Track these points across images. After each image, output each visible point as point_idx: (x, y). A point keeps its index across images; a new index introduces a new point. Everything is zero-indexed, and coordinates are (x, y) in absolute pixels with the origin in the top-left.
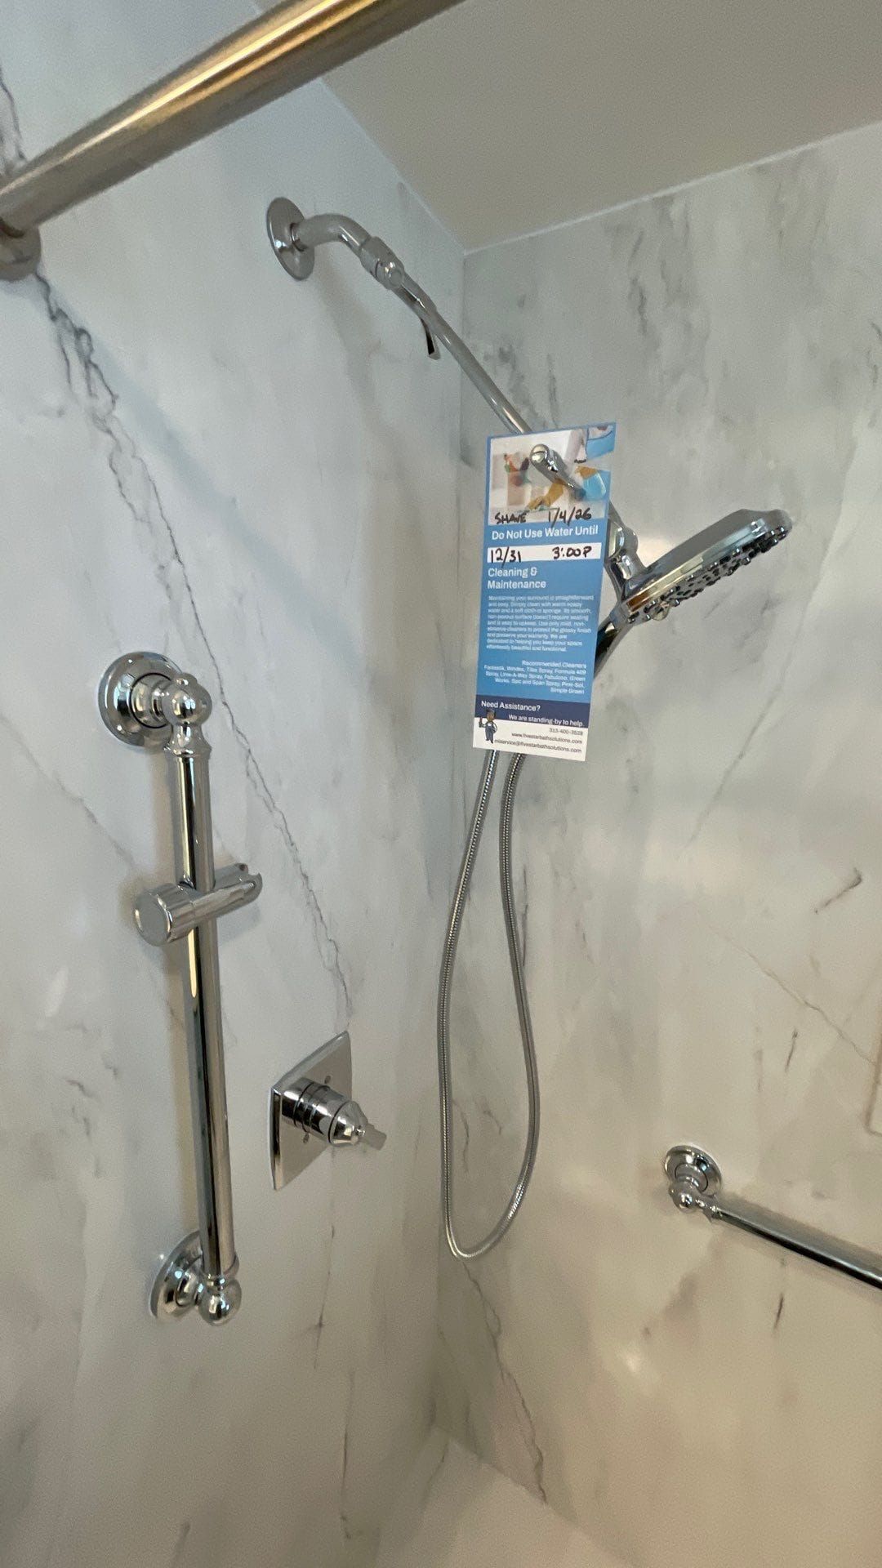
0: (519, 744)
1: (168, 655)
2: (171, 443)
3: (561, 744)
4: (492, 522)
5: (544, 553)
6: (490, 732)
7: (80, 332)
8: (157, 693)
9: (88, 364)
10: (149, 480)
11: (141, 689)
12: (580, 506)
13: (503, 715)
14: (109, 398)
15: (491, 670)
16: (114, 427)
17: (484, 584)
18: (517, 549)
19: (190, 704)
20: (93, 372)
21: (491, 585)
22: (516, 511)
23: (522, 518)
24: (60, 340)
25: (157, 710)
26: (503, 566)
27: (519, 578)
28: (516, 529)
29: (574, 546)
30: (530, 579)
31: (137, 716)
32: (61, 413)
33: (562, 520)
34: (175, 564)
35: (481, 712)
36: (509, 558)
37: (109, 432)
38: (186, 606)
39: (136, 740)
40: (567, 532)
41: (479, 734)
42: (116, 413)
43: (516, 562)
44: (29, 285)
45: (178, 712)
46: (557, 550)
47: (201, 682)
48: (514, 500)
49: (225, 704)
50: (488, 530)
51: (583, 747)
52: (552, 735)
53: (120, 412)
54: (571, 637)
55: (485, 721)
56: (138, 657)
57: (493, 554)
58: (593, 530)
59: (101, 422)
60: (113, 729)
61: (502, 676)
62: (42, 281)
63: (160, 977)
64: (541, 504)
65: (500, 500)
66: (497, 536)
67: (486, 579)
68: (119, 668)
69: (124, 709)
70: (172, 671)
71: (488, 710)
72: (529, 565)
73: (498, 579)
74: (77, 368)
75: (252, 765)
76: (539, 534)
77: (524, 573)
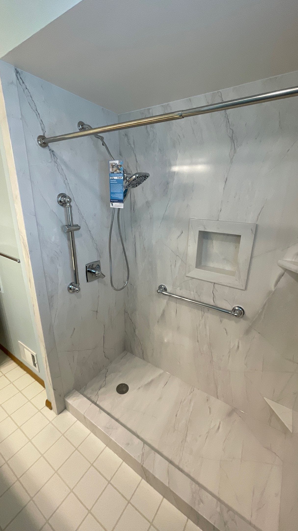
0: (116, 206)
1: (66, 193)
2: (65, 163)
3: (121, 206)
4: (110, 173)
5: (116, 178)
6: (112, 204)
7: (53, 151)
8: (64, 199)
9: (54, 155)
10: (62, 169)
11: (62, 198)
12: (120, 171)
13: (114, 202)
14: (56, 159)
15: (112, 195)
16: (57, 162)
17: (110, 183)
18: (113, 177)
19: (69, 200)
20: (55, 156)
21: (111, 182)
22: (113, 171)
23: (113, 173)
24: (50, 153)
25: (65, 201)
26: (112, 179)
27: (114, 182)
28: (113, 174)
29: (120, 177)
30: (115, 182)
31: (62, 202)
32: (51, 162)
33: (118, 173)
34: (66, 180)
35: (111, 202)
36: (113, 178)
37: (57, 163)
38: (68, 186)
39: (62, 205)
40: (119, 175)
41: (111, 206)
42: (57, 161)
43: (113, 179)
44: (47, 147)
45: (67, 201)
46: (118, 177)
47: (70, 197)
48: (113, 170)
49: (75, 201)
50: (110, 174)
51: (123, 206)
52: (120, 205)
53: (58, 160)
54: (120, 190)
55: (112, 203)
56: (61, 194)
57: (111, 178)
58: (122, 175)
59: (56, 162)
60: (59, 204)
61: (113, 196)
62: (48, 146)
63: (67, 241)
64: (116, 171)
65: (111, 170)
66: (111, 175)
67: (110, 181)
68: (59, 195)
69: (60, 201)
70: (66, 196)
71: (112, 201)
72: (115, 179)
73: (111, 181)
74: (53, 156)
75: (79, 211)
76: (116, 175)
77: (114, 181)
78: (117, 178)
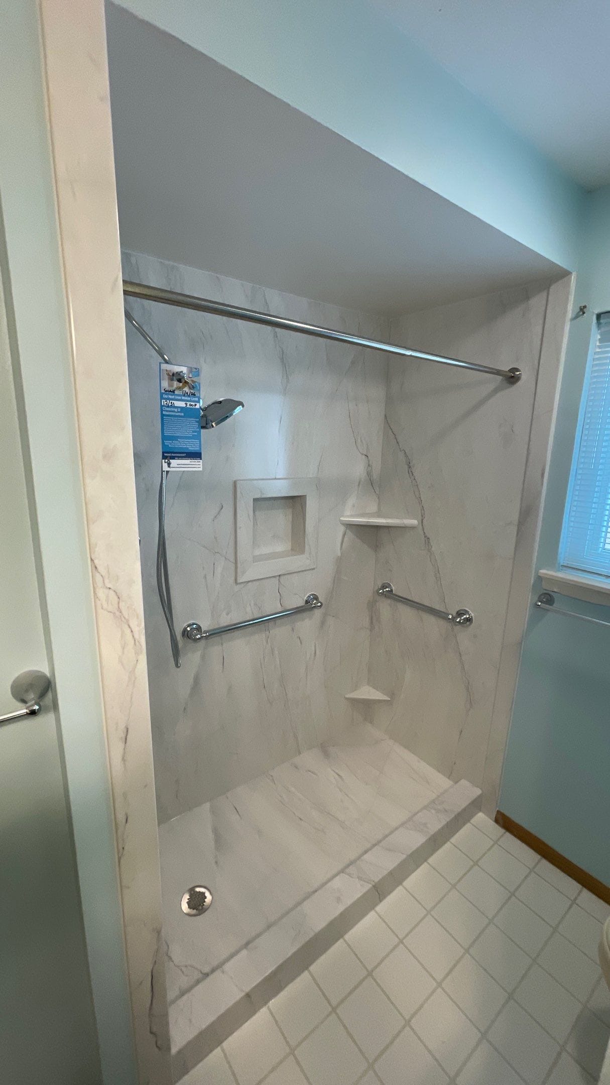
0: (180, 468)
3: (193, 466)
4: (163, 391)
5: (182, 404)
6: (169, 464)
12: (192, 391)
13: (173, 458)
15: (167, 443)
18: (173, 402)
21: (164, 413)
22: (171, 389)
23: (173, 392)
26: (168, 407)
27: (174, 412)
28: (172, 395)
29: (192, 403)
30: (178, 412)
33: (186, 394)
35: (164, 457)
36: (170, 404)
40: (189, 399)
43: (173, 406)
46: (186, 404)
48: (170, 386)
50: (162, 394)
51: (201, 466)
52: (190, 464)
54: (193, 432)
55: (166, 461)
57: (164, 402)
58: (196, 399)
61: (171, 444)
64: (179, 388)
65: (165, 384)
66: (165, 396)
67: (162, 411)
71: (167, 457)
72: (177, 407)
73: (166, 411)
76: (180, 398)
77: (176, 410)
78: (184, 406)
